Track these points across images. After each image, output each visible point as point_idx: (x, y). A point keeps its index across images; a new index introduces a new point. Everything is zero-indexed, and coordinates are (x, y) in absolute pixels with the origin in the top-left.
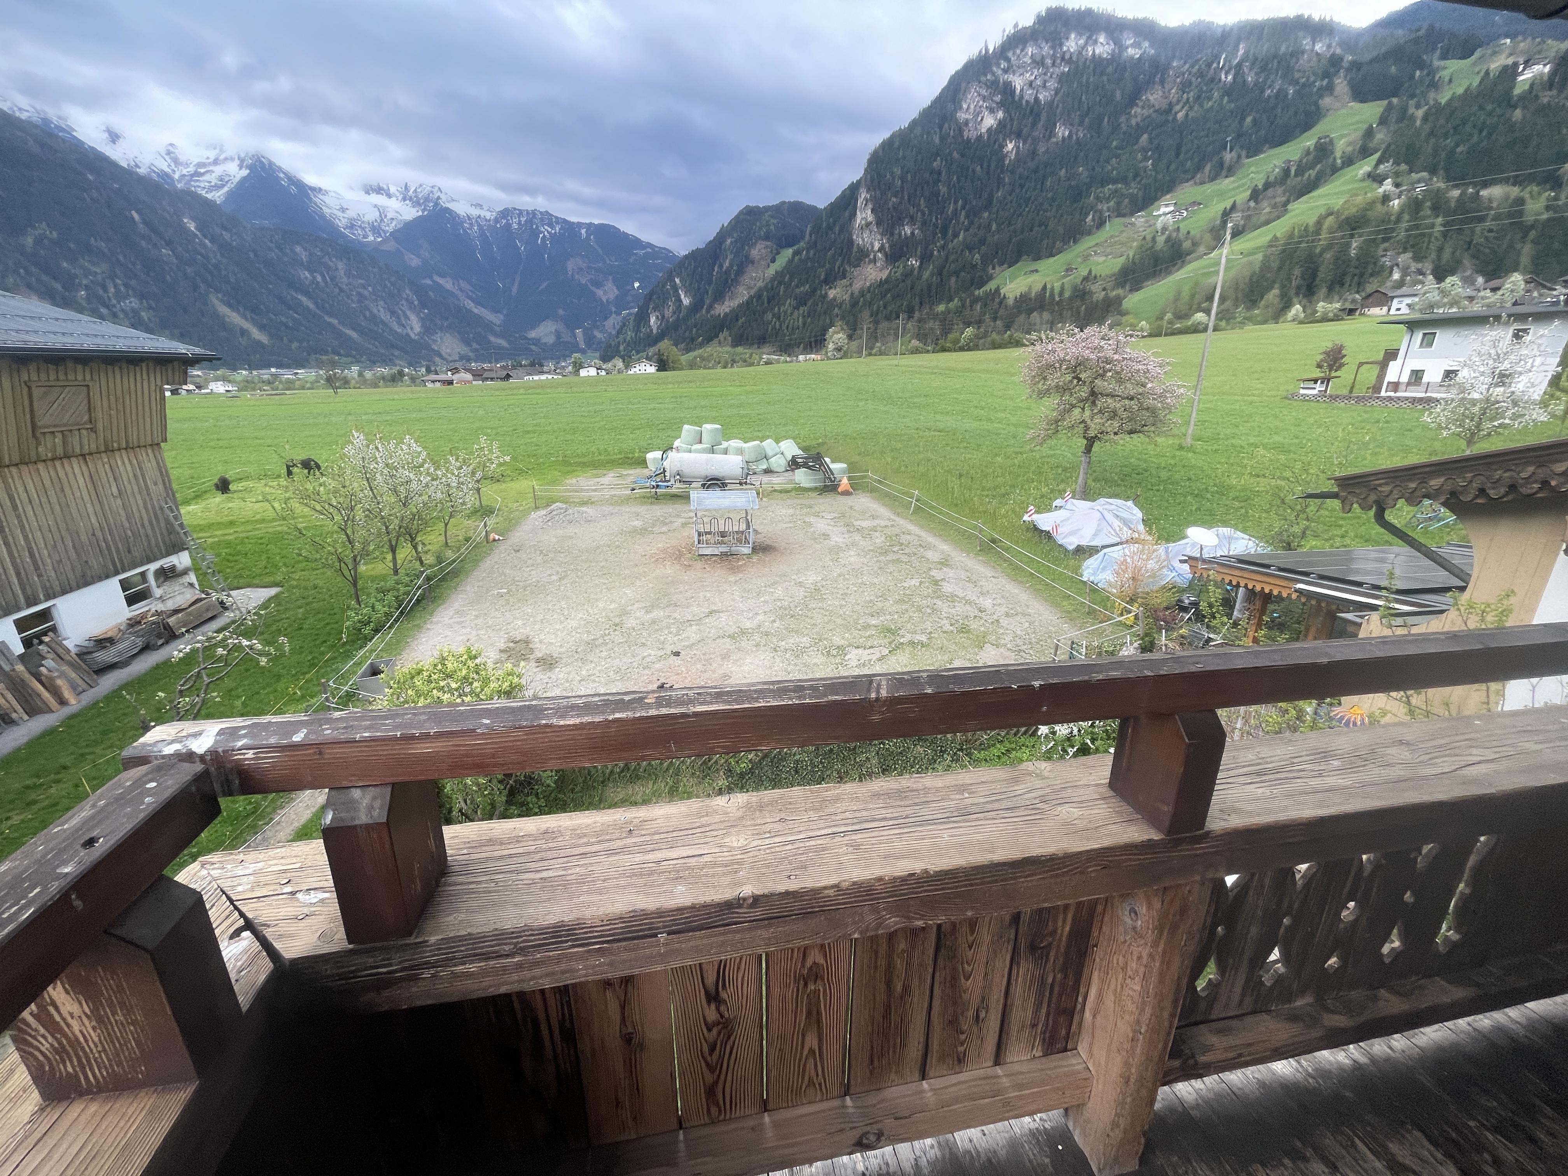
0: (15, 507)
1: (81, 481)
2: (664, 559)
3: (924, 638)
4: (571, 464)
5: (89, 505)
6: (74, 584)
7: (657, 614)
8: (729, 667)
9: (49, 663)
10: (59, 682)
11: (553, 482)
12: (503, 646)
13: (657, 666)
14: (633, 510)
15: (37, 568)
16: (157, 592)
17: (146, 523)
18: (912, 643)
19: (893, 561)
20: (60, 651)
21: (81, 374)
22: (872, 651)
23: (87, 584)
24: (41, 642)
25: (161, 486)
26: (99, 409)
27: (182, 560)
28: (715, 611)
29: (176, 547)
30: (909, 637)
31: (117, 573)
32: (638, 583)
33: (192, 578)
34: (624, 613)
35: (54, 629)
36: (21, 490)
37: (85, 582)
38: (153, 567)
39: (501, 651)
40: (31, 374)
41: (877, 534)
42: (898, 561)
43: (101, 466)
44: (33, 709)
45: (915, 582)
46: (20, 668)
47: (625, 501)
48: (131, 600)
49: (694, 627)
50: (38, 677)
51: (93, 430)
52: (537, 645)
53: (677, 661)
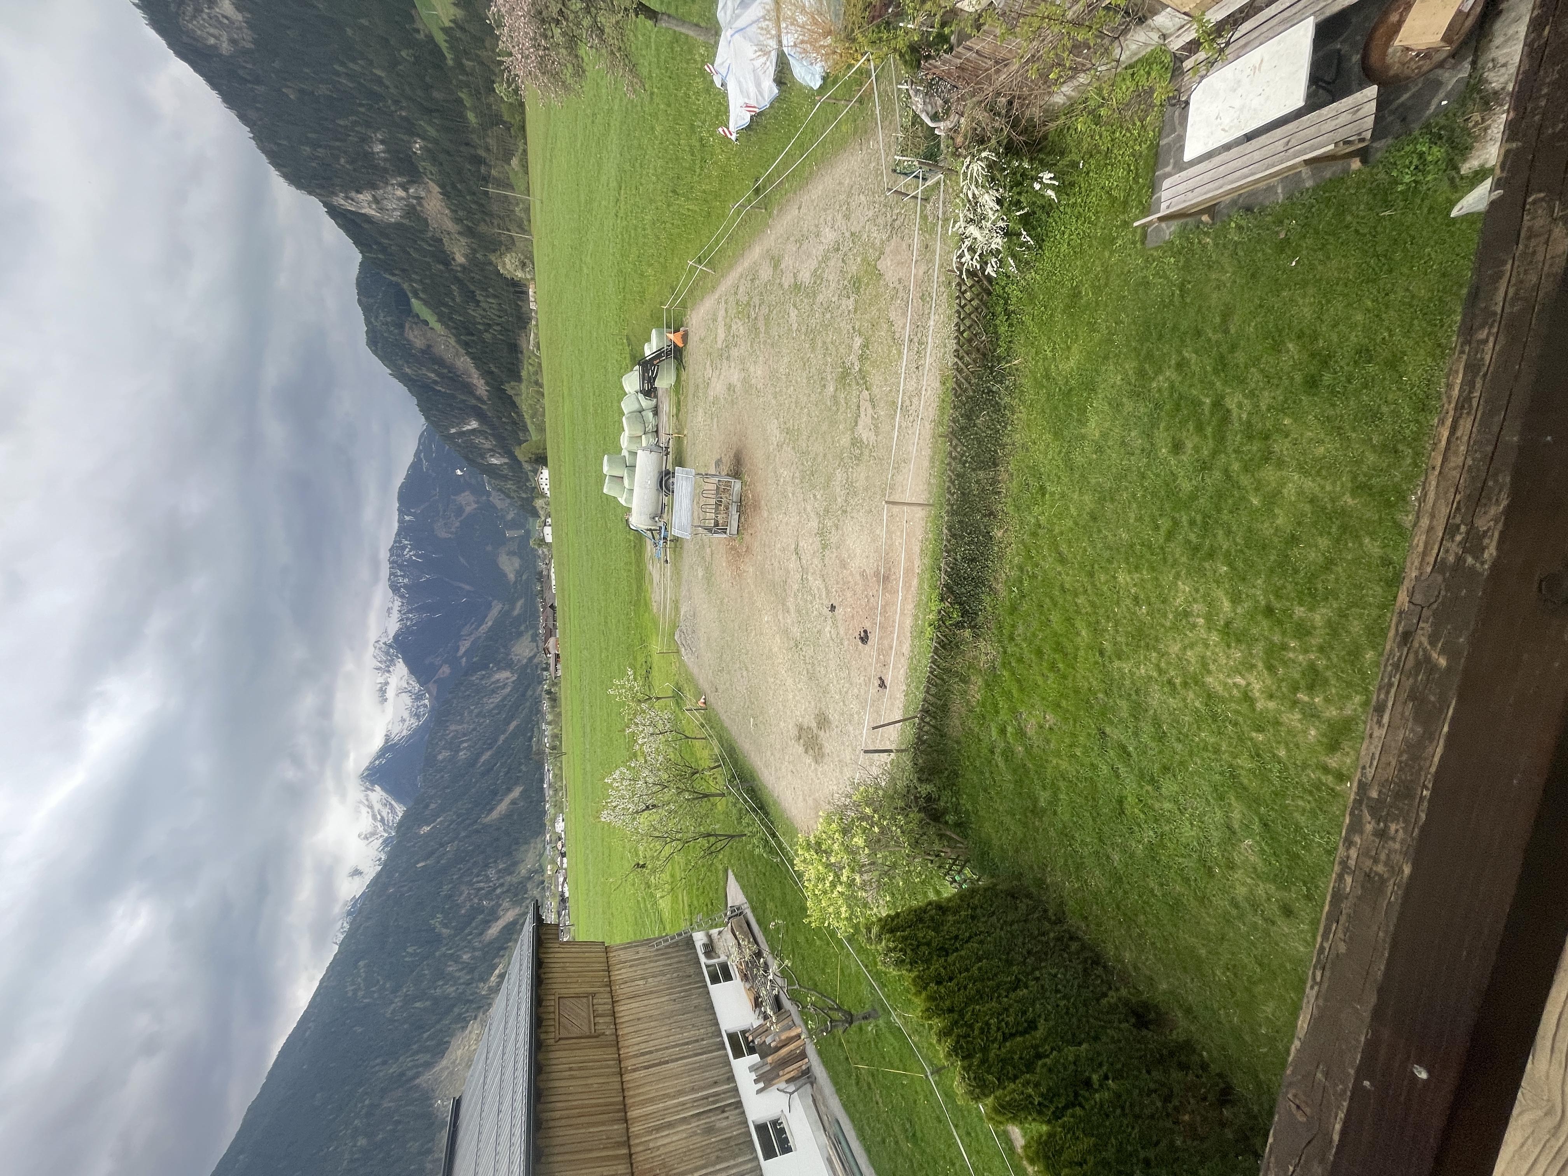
0: (651, 1052)
1: (633, 1005)
2: (738, 568)
3: (858, 341)
4: (639, 600)
5: (652, 1002)
6: (711, 1017)
7: (791, 603)
8: (855, 565)
9: (768, 1040)
10: (783, 1037)
11: (655, 623)
12: (801, 749)
13: (842, 632)
14: (687, 568)
15: (697, 1041)
16: (723, 958)
17: (668, 962)
18: (862, 358)
19: (767, 325)
20: (760, 1030)
21: (551, 1002)
22: (862, 409)
23: (712, 1007)
24: (753, 1041)
25: (640, 949)
26: (577, 991)
27: (699, 938)
28: (796, 549)
29: (690, 943)
30: (853, 358)
31: (706, 986)
32: (759, 604)
33: (714, 932)
34: (786, 632)
35: (743, 1032)
36: (636, 1048)
37: (710, 1008)
38: (703, 959)
39: (806, 752)
40: (550, 1039)
41: (734, 327)
42: (767, 318)
43: (621, 991)
44: (803, 1055)
45: (793, 313)
46: (769, 1059)
47: (677, 572)
48: (728, 977)
49: (810, 578)
50: (777, 1049)
51: (594, 995)
52: (806, 721)
53: (839, 611)
